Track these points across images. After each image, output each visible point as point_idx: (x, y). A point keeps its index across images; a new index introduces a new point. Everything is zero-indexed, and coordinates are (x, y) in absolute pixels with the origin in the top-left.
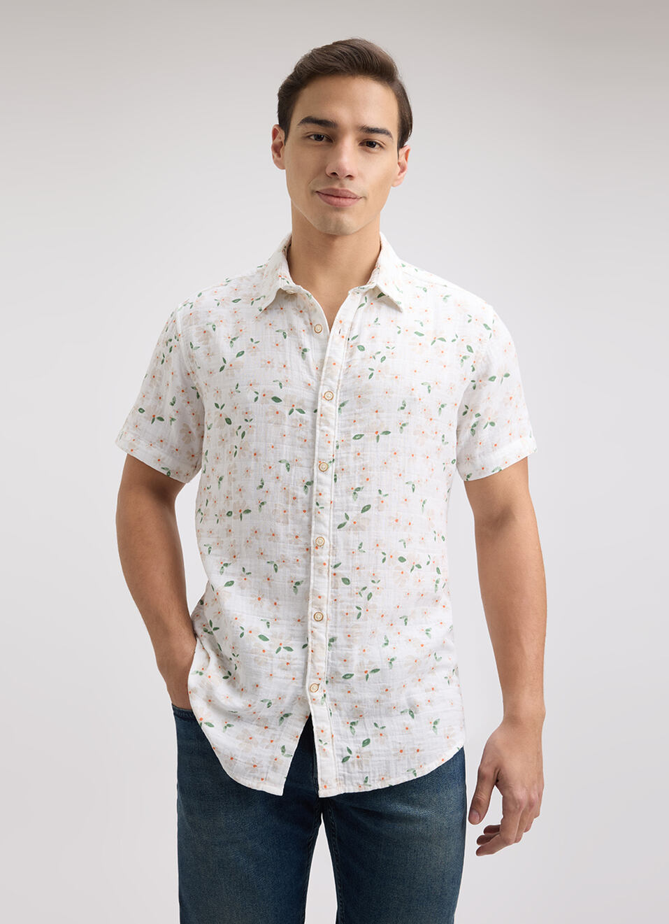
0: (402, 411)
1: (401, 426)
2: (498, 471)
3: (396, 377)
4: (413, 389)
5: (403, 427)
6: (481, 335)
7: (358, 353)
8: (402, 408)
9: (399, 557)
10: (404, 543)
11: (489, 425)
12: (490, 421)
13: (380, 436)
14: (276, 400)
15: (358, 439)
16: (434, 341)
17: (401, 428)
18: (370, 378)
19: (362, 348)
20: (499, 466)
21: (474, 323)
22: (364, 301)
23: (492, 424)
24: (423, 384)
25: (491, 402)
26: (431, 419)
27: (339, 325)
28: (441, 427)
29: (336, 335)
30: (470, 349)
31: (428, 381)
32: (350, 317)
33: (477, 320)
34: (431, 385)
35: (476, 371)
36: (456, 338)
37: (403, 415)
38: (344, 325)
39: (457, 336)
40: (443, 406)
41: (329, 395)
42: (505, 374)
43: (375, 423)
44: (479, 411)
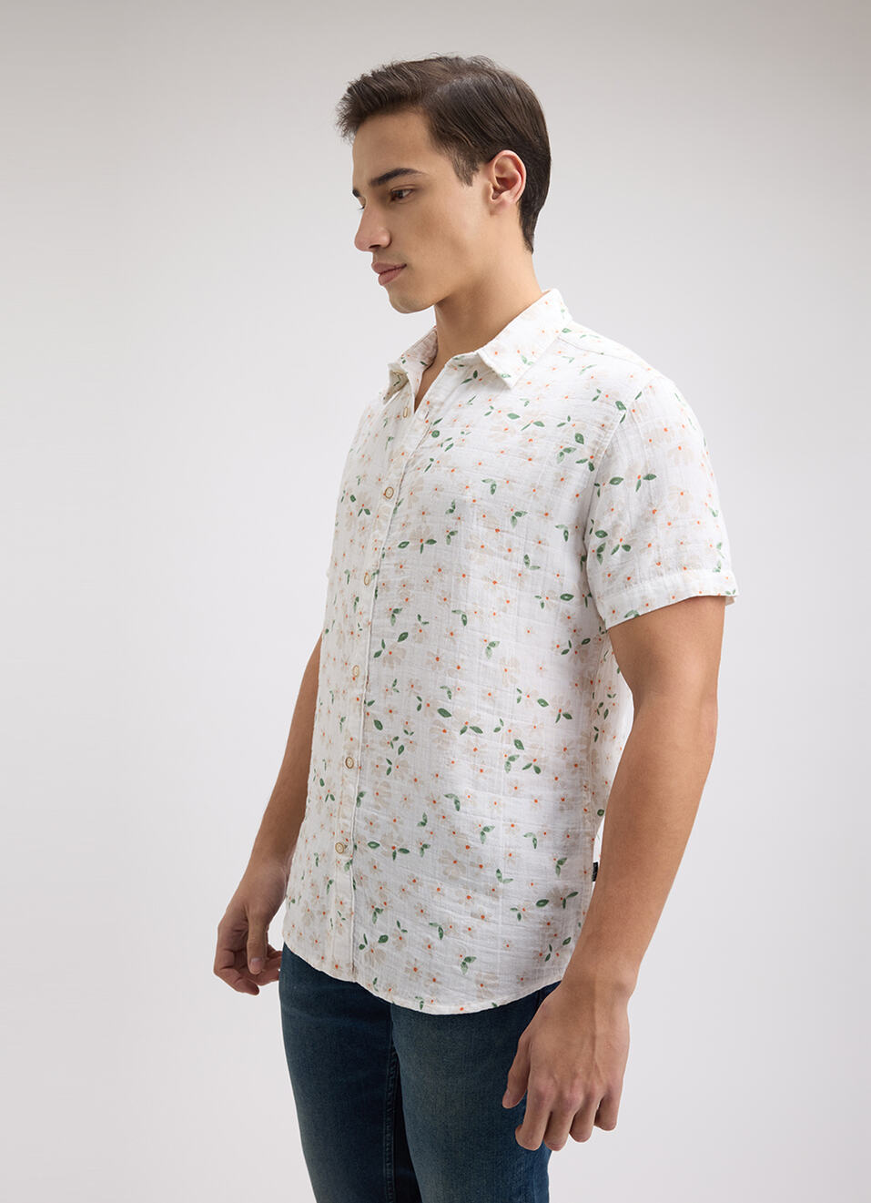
0: (451, 514)
1: (448, 534)
2: (632, 616)
3: (453, 471)
4: (468, 487)
5: (452, 537)
6: (606, 418)
7: (430, 441)
8: (451, 511)
9: (439, 708)
10: (449, 692)
11: (620, 548)
12: (623, 543)
13: (425, 545)
14: (353, 499)
15: (404, 547)
16: (528, 426)
17: (449, 537)
18: (427, 470)
19: (436, 435)
20: (634, 609)
21: (602, 401)
22: (471, 376)
23: (627, 548)
24: (484, 481)
25: (620, 516)
26: (497, 530)
27: (426, 407)
28: (520, 544)
29: (420, 419)
30: (580, 439)
31: (494, 478)
32: (441, 397)
33: (607, 396)
34: (497, 484)
35: (596, 470)
36: (567, 421)
37: (451, 520)
38: (432, 407)
39: (569, 419)
40: (519, 514)
41: (389, 492)
42: (645, 474)
43: (420, 528)
44: (602, 528)
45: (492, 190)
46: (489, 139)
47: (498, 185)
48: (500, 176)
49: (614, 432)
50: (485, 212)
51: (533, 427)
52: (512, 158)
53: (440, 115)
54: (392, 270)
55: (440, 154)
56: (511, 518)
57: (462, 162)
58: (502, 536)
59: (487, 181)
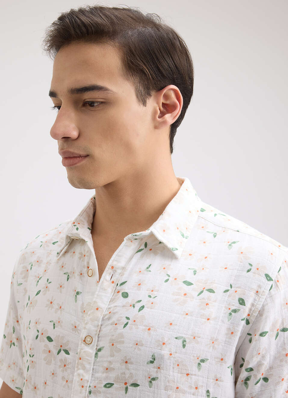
0: (151, 364)
1: (150, 380)
3: (149, 329)
4: (164, 344)
5: (153, 382)
6: (259, 286)
7: (121, 301)
8: (152, 362)
11: (261, 380)
12: (263, 377)
13: (129, 387)
14: (50, 339)
15: (109, 387)
16: (202, 292)
17: (151, 382)
18: (124, 327)
19: (125, 295)
21: (254, 273)
22: (143, 247)
23: (266, 379)
24: (176, 338)
25: (263, 357)
26: (188, 374)
27: (111, 271)
28: (203, 382)
29: (106, 280)
30: (242, 302)
31: (184, 336)
32: (122, 263)
33: (258, 269)
34: (187, 340)
35: (250, 325)
36: (229, 288)
37: (152, 369)
38: (115, 271)
39: (231, 286)
40: (203, 361)
41: (88, 339)
42: (282, 328)
43: (124, 373)
44: (250, 366)
45: (159, 112)
46: (163, 75)
47: (162, 108)
48: (164, 102)
49: (265, 297)
50: (151, 126)
51: (206, 293)
52: (175, 91)
53: (131, 51)
54: (76, 157)
55: (128, 80)
56: (197, 364)
57: (141, 88)
58: (191, 378)
59: (156, 105)
